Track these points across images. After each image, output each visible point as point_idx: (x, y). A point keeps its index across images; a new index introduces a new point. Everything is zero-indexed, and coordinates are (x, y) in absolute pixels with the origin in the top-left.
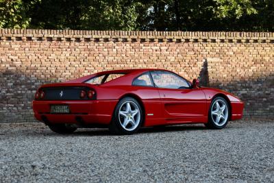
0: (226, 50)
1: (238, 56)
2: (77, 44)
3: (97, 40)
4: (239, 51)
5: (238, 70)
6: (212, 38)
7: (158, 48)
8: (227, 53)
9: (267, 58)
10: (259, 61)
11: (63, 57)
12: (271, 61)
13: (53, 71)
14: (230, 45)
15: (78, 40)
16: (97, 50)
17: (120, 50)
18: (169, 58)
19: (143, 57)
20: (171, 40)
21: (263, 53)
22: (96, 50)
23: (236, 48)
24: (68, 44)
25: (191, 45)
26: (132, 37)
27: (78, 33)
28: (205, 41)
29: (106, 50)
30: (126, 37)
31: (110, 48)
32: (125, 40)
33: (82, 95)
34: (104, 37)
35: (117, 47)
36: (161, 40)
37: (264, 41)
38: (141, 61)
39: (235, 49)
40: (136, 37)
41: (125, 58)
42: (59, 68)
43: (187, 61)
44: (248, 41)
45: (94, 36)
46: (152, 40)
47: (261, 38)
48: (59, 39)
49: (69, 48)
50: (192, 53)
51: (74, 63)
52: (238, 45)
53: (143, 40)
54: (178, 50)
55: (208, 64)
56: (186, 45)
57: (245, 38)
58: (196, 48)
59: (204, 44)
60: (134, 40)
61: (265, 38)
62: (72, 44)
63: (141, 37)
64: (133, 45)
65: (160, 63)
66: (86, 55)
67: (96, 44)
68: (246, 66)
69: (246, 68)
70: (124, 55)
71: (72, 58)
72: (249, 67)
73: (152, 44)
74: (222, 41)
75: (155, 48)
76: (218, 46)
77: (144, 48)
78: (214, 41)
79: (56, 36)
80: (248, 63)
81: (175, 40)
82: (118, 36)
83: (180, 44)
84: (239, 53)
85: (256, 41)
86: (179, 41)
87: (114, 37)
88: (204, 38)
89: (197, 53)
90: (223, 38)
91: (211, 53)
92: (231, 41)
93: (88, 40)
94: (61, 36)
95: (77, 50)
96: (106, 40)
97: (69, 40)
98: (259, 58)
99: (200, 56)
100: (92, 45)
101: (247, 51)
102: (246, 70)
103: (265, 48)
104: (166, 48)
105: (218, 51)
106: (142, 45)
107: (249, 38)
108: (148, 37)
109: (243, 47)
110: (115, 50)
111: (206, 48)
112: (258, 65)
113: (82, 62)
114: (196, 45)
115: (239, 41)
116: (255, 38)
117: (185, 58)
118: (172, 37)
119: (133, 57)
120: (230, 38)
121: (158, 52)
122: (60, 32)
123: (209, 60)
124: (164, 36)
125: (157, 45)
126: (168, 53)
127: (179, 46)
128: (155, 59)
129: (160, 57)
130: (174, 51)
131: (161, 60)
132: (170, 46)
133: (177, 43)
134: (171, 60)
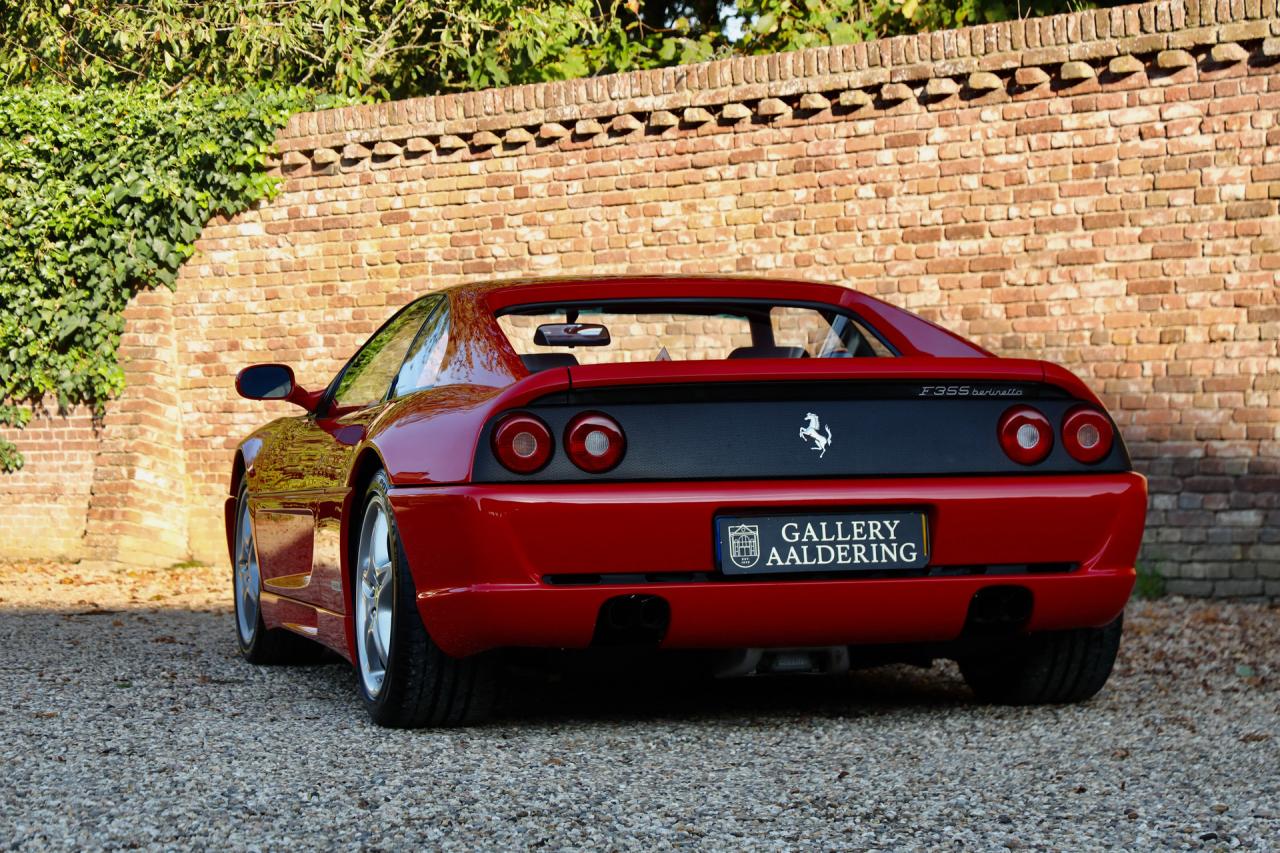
106: (1060, 105)
108: (1077, 49)
124: (1163, 31)
125: (1145, 95)
126: (1206, 141)
127: (1269, 91)
128: (1135, 188)
129: (1163, 173)
130: (1242, 124)
131: (1168, 193)
132: (1215, 96)
133: (1253, 71)
134: (1228, 191)
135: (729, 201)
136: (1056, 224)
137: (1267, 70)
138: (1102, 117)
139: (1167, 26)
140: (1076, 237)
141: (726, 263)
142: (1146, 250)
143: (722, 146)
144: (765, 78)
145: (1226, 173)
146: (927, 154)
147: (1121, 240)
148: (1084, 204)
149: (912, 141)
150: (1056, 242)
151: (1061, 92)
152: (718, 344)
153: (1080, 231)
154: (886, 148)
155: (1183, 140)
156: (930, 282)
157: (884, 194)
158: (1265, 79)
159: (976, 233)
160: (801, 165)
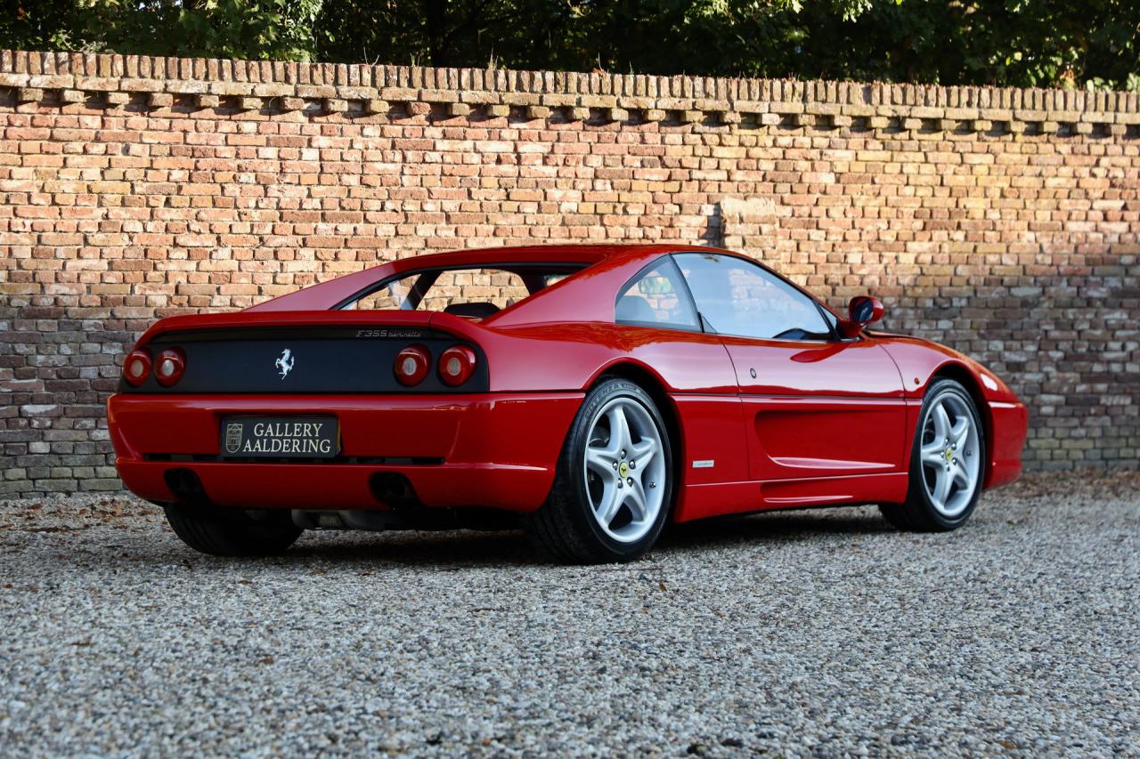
0: (803, 165)
1: (854, 189)
2: (137, 120)
3: (232, 105)
4: (860, 167)
5: (854, 258)
6: (744, 105)
7: (506, 148)
8: (807, 178)
9: (976, 205)
10: (940, 216)
11: (68, 185)
12: (994, 215)
13: (24, 253)
14: (821, 139)
15: (143, 102)
16: (228, 152)
17: (335, 155)
18: (555, 194)
19: (437, 190)
20: (564, 114)
21: (962, 180)
22: (223, 150)
23: (849, 155)
24: (92, 121)
25: (653, 138)
26: (393, 93)
27: (146, 70)
28: (715, 118)
29: (271, 152)
30: (367, 92)
31: (289, 143)
32: (361, 109)
33: (410, 367)
34: (263, 90)
35: (321, 141)
36: (521, 113)
37: (967, 127)
38: (429, 206)
39: (842, 158)
40: (410, 96)
41: (359, 191)
42: (49, 236)
43: (637, 211)
44: (897, 124)
45: (219, 88)
46: (481, 112)
47: (954, 113)
48: (55, 98)
49: (97, 140)
50: (659, 173)
51: (123, 213)
52: (857, 139)
53: (441, 111)
54: (596, 161)
55: (729, 229)
56: (630, 135)
57: (887, 110)
58: (674, 153)
59: (711, 134)
60: (401, 109)
61: (972, 113)
62: (115, 125)
63: (431, 95)
64: (394, 130)
65: (516, 220)
66: (177, 175)
67: (227, 126)
68: (889, 237)
69: (890, 248)
70: (353, 180)
71: (114, 189)
72: (901, 243)
73: (481, 129)
74: (790, 121)
75: (494, 147)
76: (769, 143)
77: (443, 145)
78: (753, 121)
79: (38, 80)
80: (897, 226)
81: (586, 114)
82: (329, 89)
83: (608, 132)
84: (859, 179)
85: (932, 125)
86: (601, 117)
87: (310, 91)
88: (710, 105)
89: (678, 173)
90: (794, 106)
91: (738, 176)
92: (826, 122)
93: (188, 103)
94: (65, 80)
95: (135, 148)
96: (275, 105)
97: (99, 100)
98: (943, 201)
99: (690, 191)
100: (207, 128)
101: (893, 168)
102: (889, 256)
103: (970, 159)
104: (543, 148)
105: (767, 166)
106: (434, 132)
107: (903, 111)
108: (467, 95)
109: (875, 153)
110: (310, 155)
111: (719, 152)
112: (940, 235)
113: (161, 211)
114: (674, 135)
115: (862, 124)
116: (932, 112)
117: (625, 197)
118: (570, 100)
119: (392, 188)
120: (824, 109)
121: (508, 169)
122: (58, 65)
123: (731, 206)
124: (536, 92)
125: (505, 133)
126: (550, 171)
127: (599, 142)
128: (493, 198)
129: (515, 189)
130: (578, 163)
131: (518, 203)
132: (558, 140)
133: (589, 128)
134: (565, 207)
135: (93, 173)
137: (599, 129)
138: (468, 144)
139: (539, 89)
140: (442, 229)
141: (89, 225)
143: (91, 125)
144: (162, 76)
145: (565, 195)
147: (479, 233)
151: (436, 123)
152: (74, 291)
153: (444, 224)
154: (268, 145)
155: (533, 168)
158: (596, 134)
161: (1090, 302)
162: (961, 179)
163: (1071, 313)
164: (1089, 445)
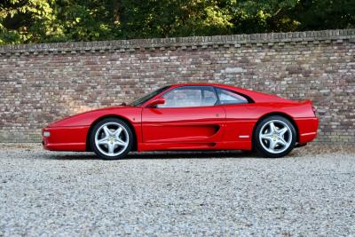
0: (250, 58)
1: (266, 64)
4: (268, 57)
5: (267, 83)
6: (229, 42)
8: (252, 61)
9: (306, 66)
10: (295, 70)
28: (222, 46)
35: (121, 59)
39: (262, 55)
47: (295, 40)
50: (209, 62)
51: (77, 79)
53: (148, 50)
55: (227, 76)
57: (272, 40)
58: (212, 56)
60: (138, 50)
61: (301, 39)
63: (144, 46)
68: (278, 77)
69: (278, 80)
72: (281, 79)
74: (244, 46)
75: (163, 58)
77: (150, 58)
78: (233, 46)
79: (56, 49)
80: (280, 73)
82: (120, 46)
84: (268, 61)
88: (220, 43)
90: (245, 41)
91: (231, 62)
94: (61, 49)
97: (69, 53)
98: (295, 65)
99: (217, 66)
103: (303, 52)
104: (176, 57)
105: (240, 58)
106: (148, 55)
107: (278, 40)
108: (153, 45)
109: (273, 53)
111: (225, 55)
112: (294, 75)
113: (85, 78)
114: (212, 52)
116: (287, 40)
117: (199, 69)
118: (180, 44)
120: (253, 41)
125: (166, 54)
127: (192, 55)
130: (186, 61)
131: (170, 72)
134: (183, 72)
135: (71, 70)
136: (146, 77)
138: (157, 58)
140: (151, 79)
142: (165, 82)
144: (82, 46)
145: (182, 69)
146: (118, 62)
147: (160, 80)
148: (153, 73)
149: (115, 60)
150: (146, 80)
154: (109, 61)
156: (118, 86)
157: (108, 70)
158: (190, 53)
159: (129, 78)
160: (89, 63)
161: (348, 94)
162: (300, 59)
163: (341, 98)
164: (350, 138)
